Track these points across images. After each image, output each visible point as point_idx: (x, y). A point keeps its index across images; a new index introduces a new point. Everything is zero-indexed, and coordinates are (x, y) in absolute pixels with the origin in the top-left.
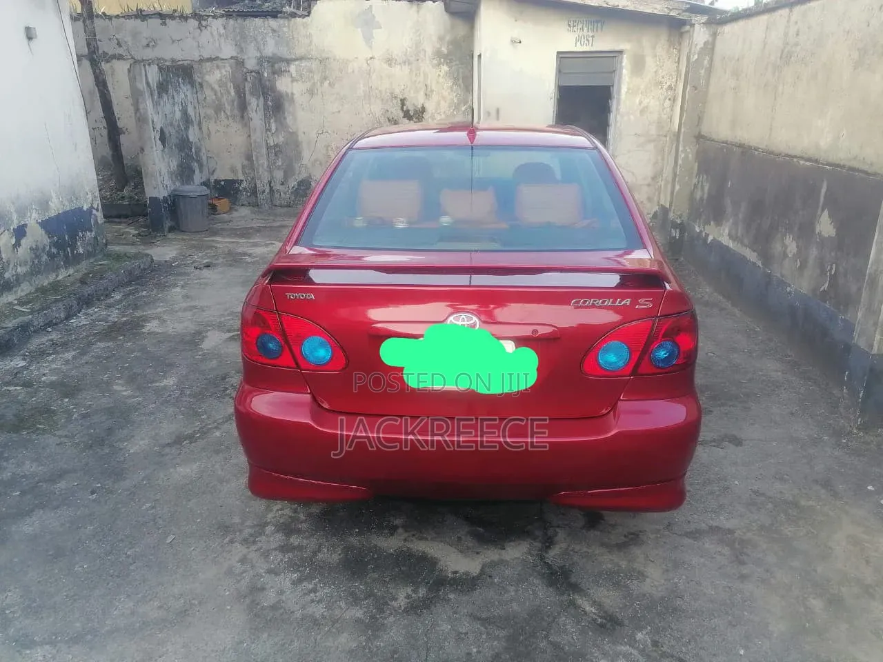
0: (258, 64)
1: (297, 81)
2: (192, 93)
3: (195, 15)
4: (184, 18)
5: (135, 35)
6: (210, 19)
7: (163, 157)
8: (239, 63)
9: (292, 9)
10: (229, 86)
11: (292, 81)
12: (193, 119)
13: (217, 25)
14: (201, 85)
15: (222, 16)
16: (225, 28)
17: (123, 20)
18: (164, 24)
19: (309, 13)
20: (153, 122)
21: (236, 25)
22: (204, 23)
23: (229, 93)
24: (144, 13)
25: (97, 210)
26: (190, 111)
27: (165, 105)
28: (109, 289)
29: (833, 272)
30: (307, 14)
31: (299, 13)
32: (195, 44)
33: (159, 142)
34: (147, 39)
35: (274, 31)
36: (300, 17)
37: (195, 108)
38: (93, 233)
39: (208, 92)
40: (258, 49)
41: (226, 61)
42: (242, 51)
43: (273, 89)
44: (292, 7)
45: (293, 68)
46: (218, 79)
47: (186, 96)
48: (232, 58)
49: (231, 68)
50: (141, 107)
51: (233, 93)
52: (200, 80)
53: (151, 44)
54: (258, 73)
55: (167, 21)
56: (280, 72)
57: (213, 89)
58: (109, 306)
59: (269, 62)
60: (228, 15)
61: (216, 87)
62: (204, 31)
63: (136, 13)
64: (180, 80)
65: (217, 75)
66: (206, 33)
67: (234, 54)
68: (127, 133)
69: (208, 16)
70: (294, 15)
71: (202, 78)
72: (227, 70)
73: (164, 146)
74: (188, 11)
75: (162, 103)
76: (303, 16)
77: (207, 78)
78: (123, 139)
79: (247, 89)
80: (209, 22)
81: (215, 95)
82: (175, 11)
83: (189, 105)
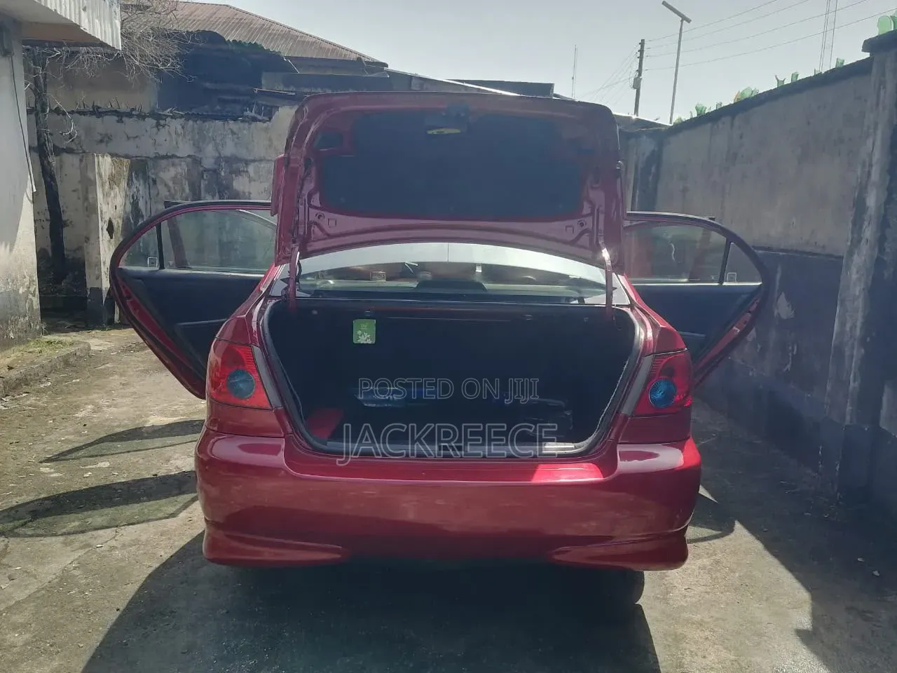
0: (215, 163)
1: (254, 181)
2: (145, 187)
3: (154, 115)
4: (142, 117)
5: (89, 130)
6: (169, 119)
7: (109, 247)
8: (196, 161)
9: (253, 114)
10: (184, 183)
11: (250, 181)
12: (144, 213)
13: (175, 125)
14: (154, 182)
15: (182, 117)
16: (183, 128)
17: (78, 115)
18: (120, 121)
19: (270, 119)
20: (101, 211)
21: (195, 126)
22: (162, 122)
23: (183, 190)
24: (100, 110)
25: (34, 295)
26: (141, 205)
27: (115, 196)
28: (40, 374)
29: (795, 353)
30: (268, 119)
31: (260, 117)
32: (151, 142)
33: (106, 233)
34: (101, 135)
35: (233, 133)
36: (260, 121)
37: (146, 202)
38: (27, 318)
39: (160, 187)
40: (217, 150)
41: (182, 159)
42: (200, 150)
43: (229, 187)
44: (253, 111)
45: (251, 169)
46: (173, 176)
47: (138, 191)
48: (189, 156)
49: (187, 166)
50: (90, 196)
51: (187, 190)
52: (153, 176)
53: (105, 140)
54: (215, 171)
55: (124, 119)
56: (238, 173)
57: (166, 185)
58: (39, 392)
59: (226, 162)
60: (188, 117)
61: (171, 184)
62: (162, 130)
63: (91, 110)
64: (133, 174)
65: (172, 172)
66: (163, 131)
67: (192, 153)
68: (70, 226)
69: (167, 116)
70: (254, 119)
71: (156, 174)
72: (182, 169)
73: (111, 238)
74: (146, 110)
75: (112, 195)
76: (264, 121)
77: (162, 174)
78: (66, 232)
79: (202, 186)
80: (167, 122)
81: (169, 191)
82: (133, 109)
83: (141, 199)
